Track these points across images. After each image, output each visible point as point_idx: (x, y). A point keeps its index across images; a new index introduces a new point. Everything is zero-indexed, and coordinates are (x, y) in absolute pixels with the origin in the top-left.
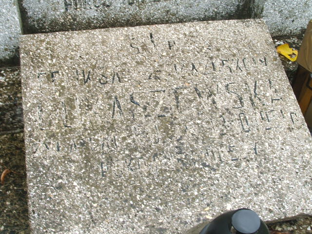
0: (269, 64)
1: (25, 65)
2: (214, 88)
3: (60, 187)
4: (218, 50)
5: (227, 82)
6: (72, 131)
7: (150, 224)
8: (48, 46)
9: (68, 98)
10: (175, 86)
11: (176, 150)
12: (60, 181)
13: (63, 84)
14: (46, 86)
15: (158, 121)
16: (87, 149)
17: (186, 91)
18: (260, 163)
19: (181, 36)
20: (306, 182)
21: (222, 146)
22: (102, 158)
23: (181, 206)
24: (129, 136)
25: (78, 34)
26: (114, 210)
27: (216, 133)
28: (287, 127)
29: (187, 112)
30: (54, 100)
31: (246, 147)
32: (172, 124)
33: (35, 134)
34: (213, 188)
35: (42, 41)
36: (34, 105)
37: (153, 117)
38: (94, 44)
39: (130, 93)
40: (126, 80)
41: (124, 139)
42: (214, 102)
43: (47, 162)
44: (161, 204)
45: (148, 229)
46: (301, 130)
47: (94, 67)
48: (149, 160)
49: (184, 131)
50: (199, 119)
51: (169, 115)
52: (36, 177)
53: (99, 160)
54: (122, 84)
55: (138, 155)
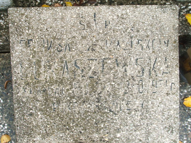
0: (170, 45)
1: (12, 33)
2: (128, 61)
3: (31, 114)
4: (138, 31)
5: (138, 57)
6: (39, 82)
7: (75, 139)
8: (27, 19)
9: (37, 60)
10: (104, 57)
11: (96, 100)
12: (31, 111)
13: (35, 50)
14: (24, 50)
15: (89, 81)
16: (47, 94)
17: (109, 61)
18: (143, 114)
19: (115, 17)
20: (166, 127)
21: (123, 100)
22: (55, 100)
23: (93, 132)
24: (70, 89)
25: (46, 10)
26: (58, 130)
27: (121, 92)
28: (166, 92)
29: (107, 76)
30: (29, 60)
31: (137, 102)
32: (97, 83)
33: (18, 82)
34: (112, 124)
35: (23, 14)
36: (18, 63)
37: (86, 78)
38: (56, 20)
39: (75, 60)
40: (74, 50)
41: (68, 90)
42: (126, 71)
43: (24, 100)
44: (83, 130)
45: (74, 141)
46: (174, 96)
47: (54, 38)
48: (80, 104)
49: (103, 89)
50: (114, 82)
51: (96, 77)
52: (19, 108)
53: (52, 102)
54: (71, 53)
55: (75, 101)
